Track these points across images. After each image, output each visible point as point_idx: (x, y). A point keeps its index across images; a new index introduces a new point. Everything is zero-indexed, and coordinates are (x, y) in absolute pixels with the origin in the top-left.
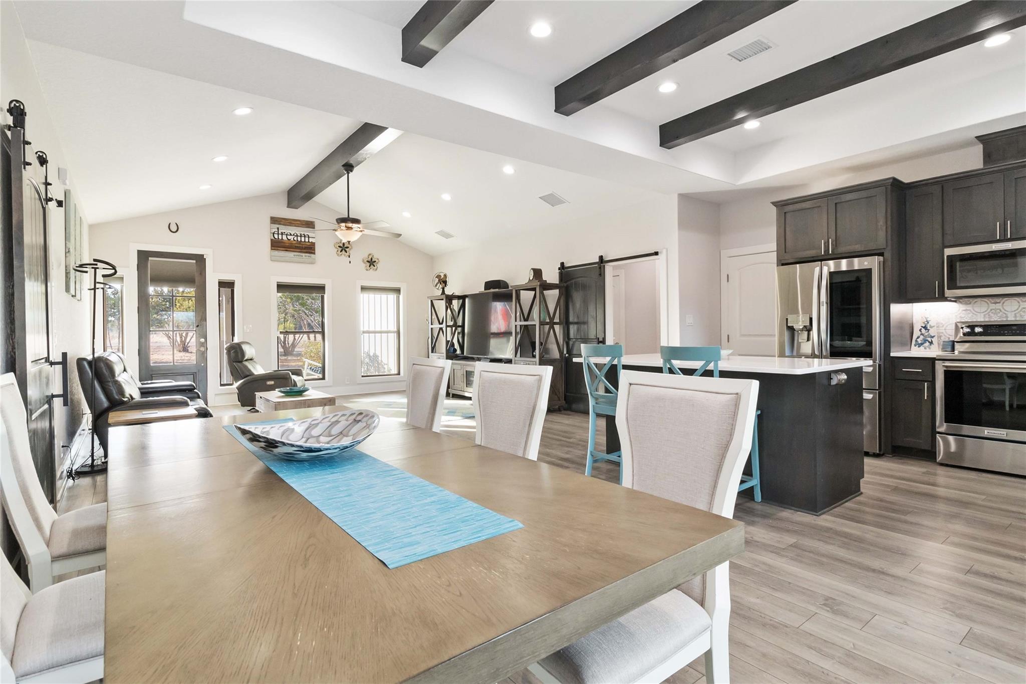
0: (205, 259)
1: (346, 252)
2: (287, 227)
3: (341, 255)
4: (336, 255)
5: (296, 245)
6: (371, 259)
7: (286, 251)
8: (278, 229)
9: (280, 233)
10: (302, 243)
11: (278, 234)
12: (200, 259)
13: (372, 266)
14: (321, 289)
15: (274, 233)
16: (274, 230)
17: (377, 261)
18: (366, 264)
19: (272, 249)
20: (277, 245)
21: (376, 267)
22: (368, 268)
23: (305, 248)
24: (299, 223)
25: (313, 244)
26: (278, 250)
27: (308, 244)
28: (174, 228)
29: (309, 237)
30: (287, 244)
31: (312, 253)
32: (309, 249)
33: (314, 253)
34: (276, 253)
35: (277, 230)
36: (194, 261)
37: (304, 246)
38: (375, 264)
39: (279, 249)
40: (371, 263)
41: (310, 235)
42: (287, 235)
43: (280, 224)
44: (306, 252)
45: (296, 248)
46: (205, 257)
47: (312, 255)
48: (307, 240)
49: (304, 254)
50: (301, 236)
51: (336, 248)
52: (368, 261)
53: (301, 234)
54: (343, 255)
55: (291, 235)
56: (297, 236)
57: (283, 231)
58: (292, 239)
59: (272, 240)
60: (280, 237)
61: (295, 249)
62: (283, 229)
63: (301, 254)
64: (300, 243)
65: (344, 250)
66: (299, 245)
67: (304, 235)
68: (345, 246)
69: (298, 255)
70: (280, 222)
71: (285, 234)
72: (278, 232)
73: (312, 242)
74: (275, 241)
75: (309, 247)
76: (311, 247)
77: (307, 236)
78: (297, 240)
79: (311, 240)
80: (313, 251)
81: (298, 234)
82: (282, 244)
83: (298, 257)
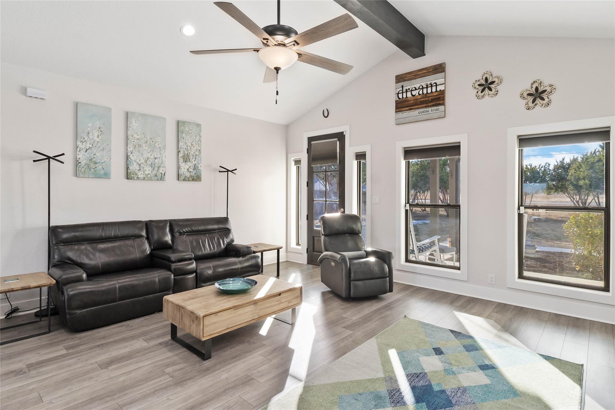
0: (345, 135)
1: (491, 90)
2: (412, 81)
3: (483, 96)
4: (476, 98)
5: (422, 100)
6: (537, 89)
7: (410, 109)
8: (402, 87)
9: (404, 91)
10: (428, 95)
11: (403, 93)
12: (341, 136)
13: (538, 100)
14: (455, 149)
15: (398, 93)
16: (398, 90)
17: (548, 89)
18: (526, 99)
19: (396, 112)
20: (401, 105)
21: (547, 100)
22: (531, 104)
23: (432, 101)
24: (425, 71)
25: (443, 92)
26: (402, 111)
27: (436, 94)
28: (326, 114)
29: (437, 86)
30: (412, 102)
31: (440, 104)
33: (443, 104)
34: (401, 115)
35: (401, 89)
36: (337, 139)
37: (430, 98)
38: (544, 95)
39: (403, 109)
40: (538, 95)
41: (438, 82)
42: (412, 91)
43: (405, 81)
44: (433, 106)
45: (422, 103)
46: (344, 134)
47: (441, 107)
48: (434, 90)
49: (430, 109)
50: (427, 88)
51: (475, 88)
52: (530, 95)
53: (427, 85)
54: (487, 97)
55: (416, 89)
56: (423, 88)
57: (407, 88)
58: (417, 94)
59: (396, 101)
60: (405, 96)
61: (421, 105)
62: (408, 85)
63: (427, 109)
64: (426, 96)
65: (487, 88)
66: (424, 99)
67: (431, 84)
68: (489, 82)
69: (423, 112)
70: (405, 78)
71: (410, 90)
72: (403, 91)
73: (440, 90)
74: (400, 101)
75: (436, 99)
76: (440, 97)
77: (435, 84)
78: (423, 93)
79: (440, 88)
80: (441, 102)
81: (425, 86)
82: (407, 103)
83: (423, 114)
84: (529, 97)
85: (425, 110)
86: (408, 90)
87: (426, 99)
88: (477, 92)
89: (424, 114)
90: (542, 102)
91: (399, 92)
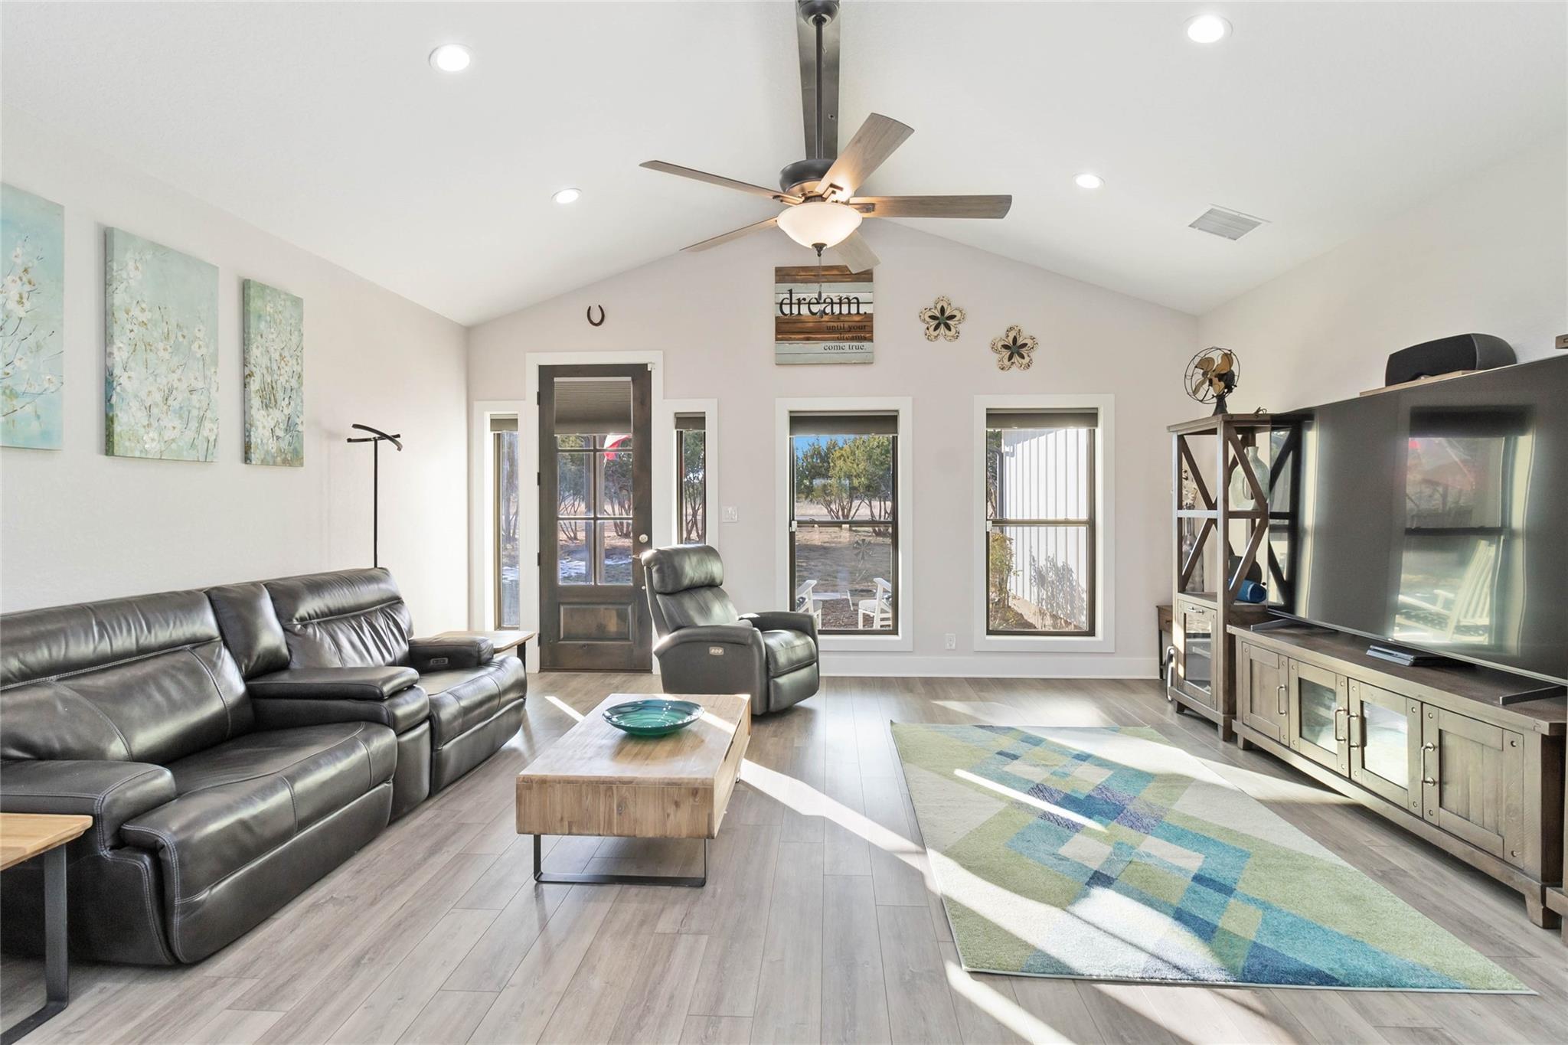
0: (650, 372)
1: (950, 329)
2: (809, 285)
3: (936, 337)
4: (925, 337)
5: (832, 324)
6: (1015, 340)
7: (808, 339)
8: (791, 292)
9: (794, 301)
10: (842, 318)
11: (791, 304)
12: (640, 374)
13: (1016, 358)
14: (887, 421)
15: (781, 304)
16: (782, 297)
17: (1029, 342)
18: (1000, 353)
19: (777, 339)
20: (787, 328)
21: (1027, 359)
23: (850, 330)
24: (836, 272)
25: (869, 318)
26: (790, 339)
27: (857, 318)
28: (596, 317)
29: (858, 303)
30: (811, 325)
31: (865, 339)
32: (860, 329)
33: (871, 340)
34: (787, 347)
35: (788, 296)
36: (629, 379)
37: (846, 325)
38: (1024, 351)
39: (793, 336)
40: (1015, 349)
41: (862, 297)
42: (809, 303)
43: (795, 281)
44: (853, 339)
45: (831, 330)
46: (649, 369)
47: (866, 344)
48: (854, 310)
49: (846, 344)
50: (840, 303)
51: (924, 320)
52: (1005, 347)
53: (840, 299)
54: (941, 338)
55: (818, 302)
56: (832, 303)
57: (801, 296)
58: (821, 312)
59: (777, 318)
60: (795, 311)
61: (828, 333)
62: (800, 291)
63: (841, 345)
64: (839, 318)
65: (942, 325)
66: (835, 324)
67: (847, 298)
68: (946, 315)
69: (834, 348)
70: (797, 277)
71: (807, 301)
72: (791, 300)
73: (865, 313)
74: (785, 319)
75: (859, 327)
76: (865, 326)
77: (855, 301)
78: (833, 313)
79: (863, 309)
80: (868, 335)
81: (836, 300)
82: (800, 325)
83: (833, 351)
84: (1003, 350)
85: (836, 344)
86: (803, 302)
87: (839, 324)
88: (928, 329)
89: (835, 351)
90: (1021, 360)
91: (784, 302)
